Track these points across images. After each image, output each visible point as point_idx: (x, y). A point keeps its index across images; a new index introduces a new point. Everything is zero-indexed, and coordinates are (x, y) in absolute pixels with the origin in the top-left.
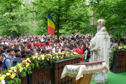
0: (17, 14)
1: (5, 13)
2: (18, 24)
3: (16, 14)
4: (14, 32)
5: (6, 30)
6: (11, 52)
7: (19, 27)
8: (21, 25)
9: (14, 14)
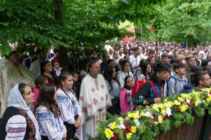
0: (202, 6)
1: (183, 4)
2: (200, 23)
3: (200, 6)
4: (190, 36)
5: (177, 32)
6: (180, 69)
7: (200, 28)
8: (204, 25)
9: (197, 5)
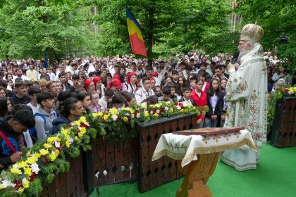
0: (53, 10)
1: (28, 8)
2: (57, 31)
3: (51, 10)
4: (49, 49)
5: (31, 45)
6: (48, 101)
7: (60, 38)
8: (63, 33)
9: (47, 9)
